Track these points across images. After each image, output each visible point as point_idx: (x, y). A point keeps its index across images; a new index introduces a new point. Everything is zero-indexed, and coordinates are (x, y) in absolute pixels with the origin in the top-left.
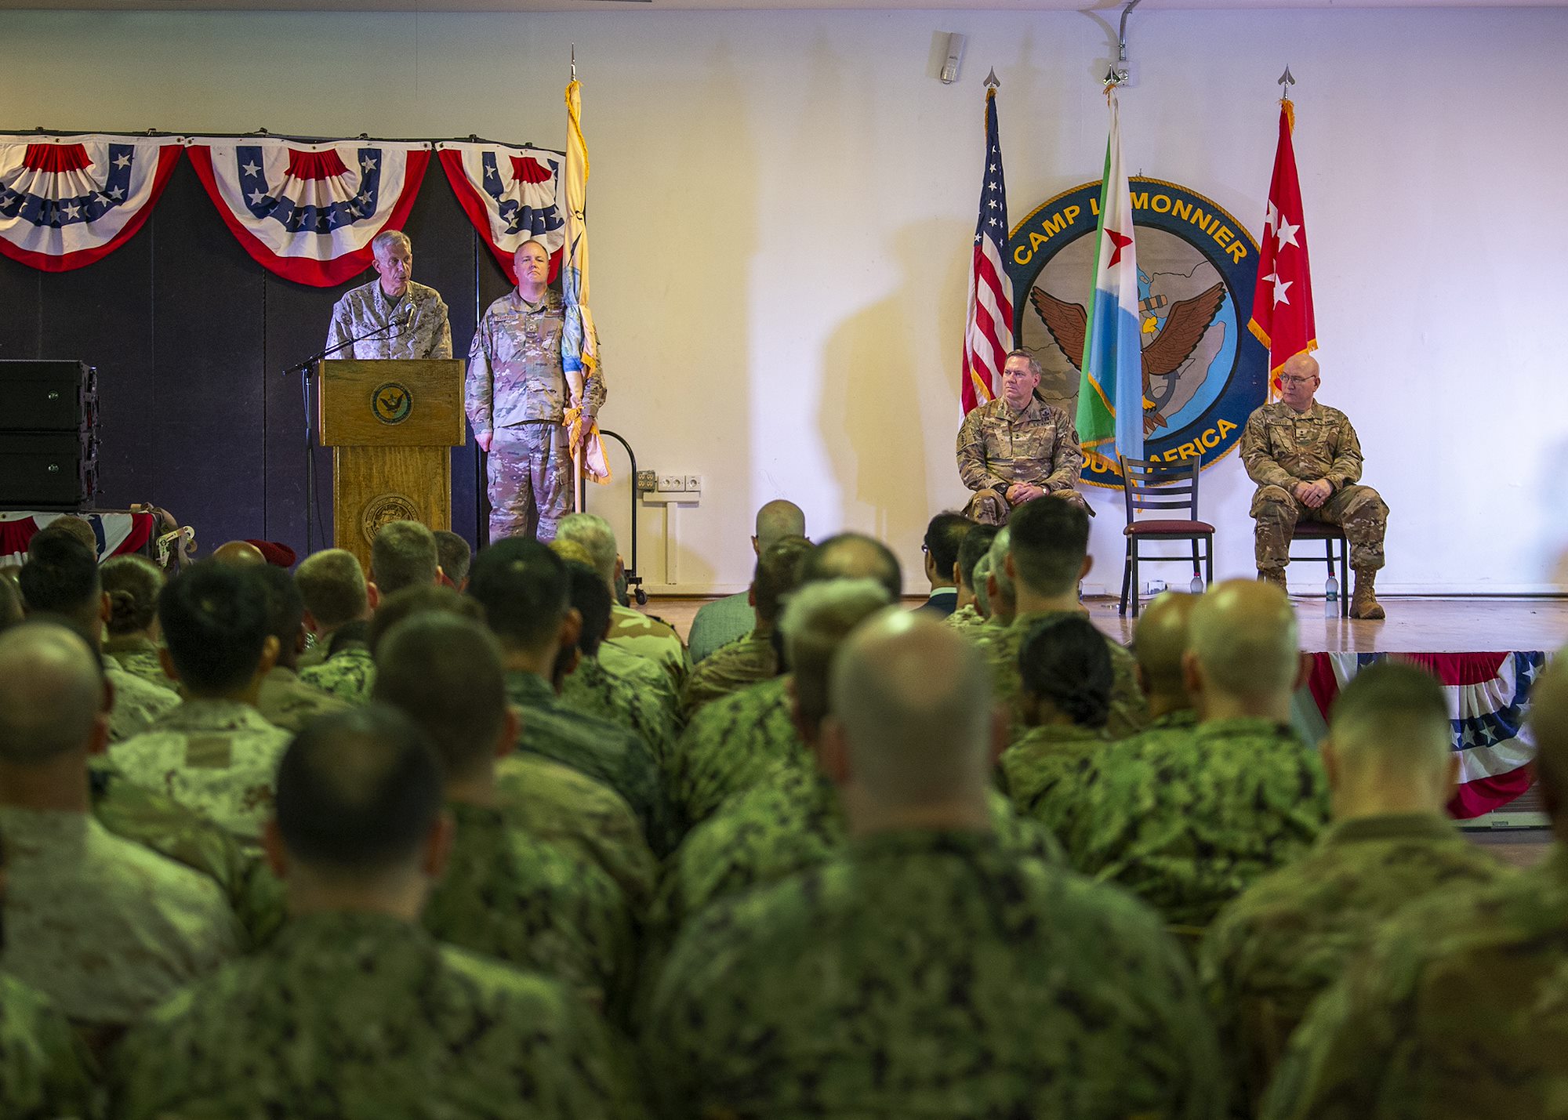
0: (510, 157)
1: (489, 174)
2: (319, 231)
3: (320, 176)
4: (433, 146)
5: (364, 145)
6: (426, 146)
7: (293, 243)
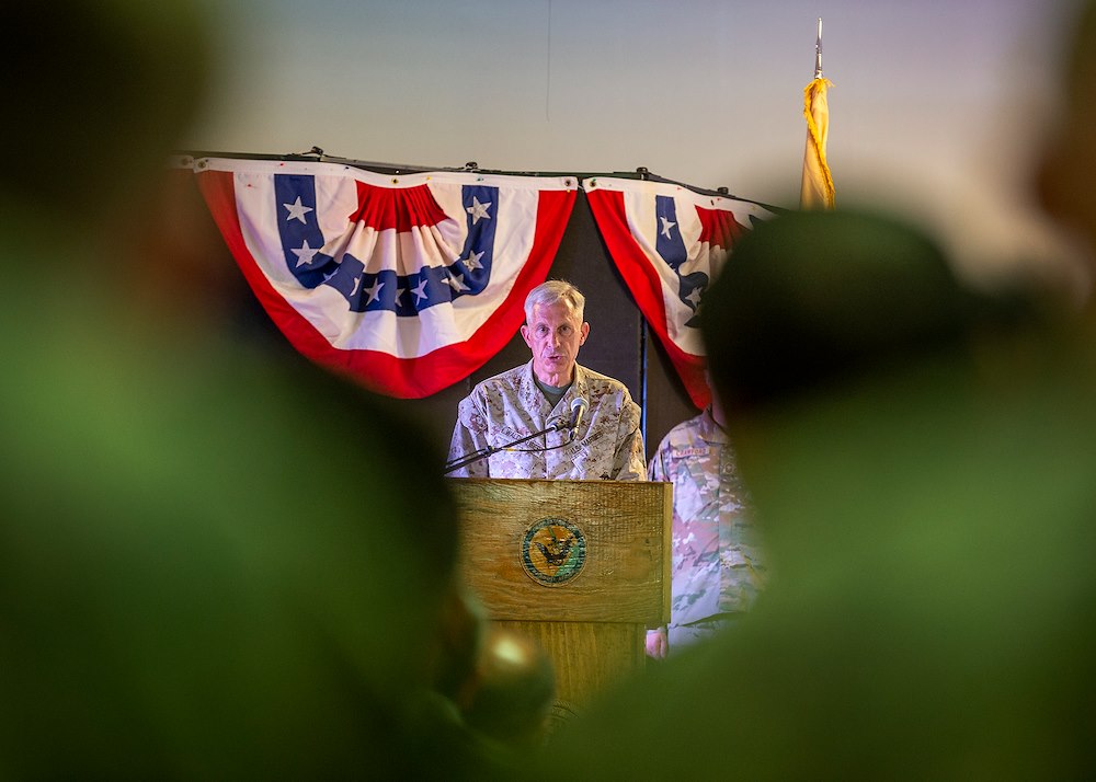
0: (697, 208)
1: (666, 231)
2: (401, 312)
3: (404, 226)
4: (580, 183)
5: (472, 179)
6: (568, 183)
7: (359, 329)
